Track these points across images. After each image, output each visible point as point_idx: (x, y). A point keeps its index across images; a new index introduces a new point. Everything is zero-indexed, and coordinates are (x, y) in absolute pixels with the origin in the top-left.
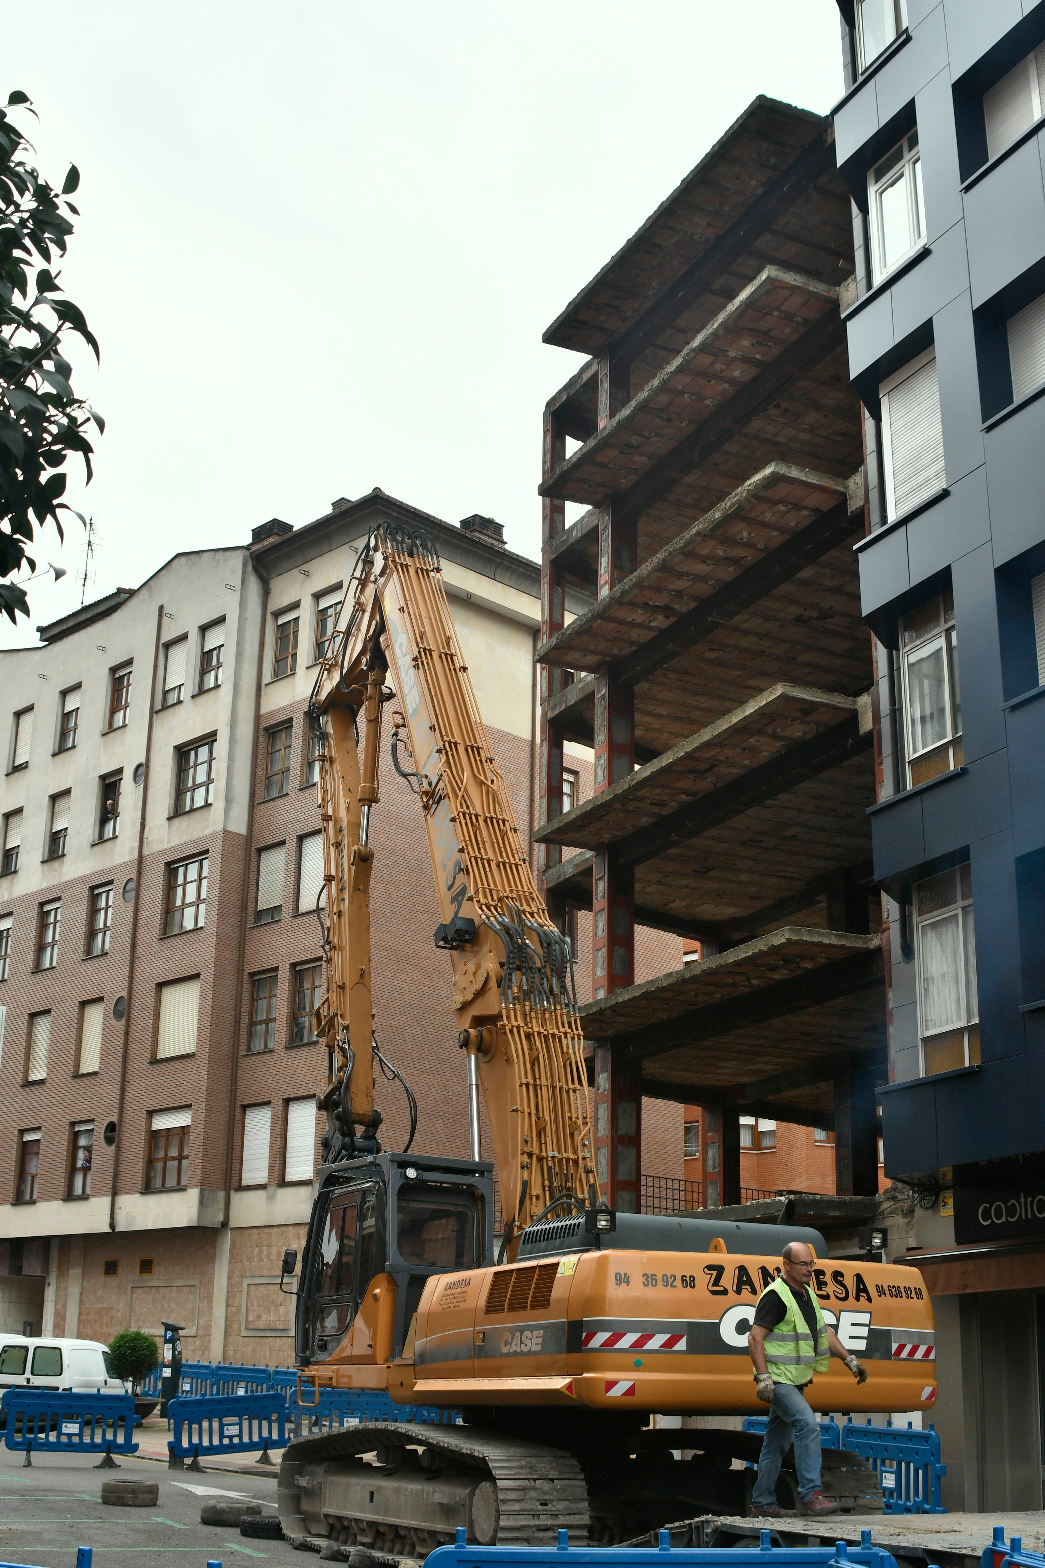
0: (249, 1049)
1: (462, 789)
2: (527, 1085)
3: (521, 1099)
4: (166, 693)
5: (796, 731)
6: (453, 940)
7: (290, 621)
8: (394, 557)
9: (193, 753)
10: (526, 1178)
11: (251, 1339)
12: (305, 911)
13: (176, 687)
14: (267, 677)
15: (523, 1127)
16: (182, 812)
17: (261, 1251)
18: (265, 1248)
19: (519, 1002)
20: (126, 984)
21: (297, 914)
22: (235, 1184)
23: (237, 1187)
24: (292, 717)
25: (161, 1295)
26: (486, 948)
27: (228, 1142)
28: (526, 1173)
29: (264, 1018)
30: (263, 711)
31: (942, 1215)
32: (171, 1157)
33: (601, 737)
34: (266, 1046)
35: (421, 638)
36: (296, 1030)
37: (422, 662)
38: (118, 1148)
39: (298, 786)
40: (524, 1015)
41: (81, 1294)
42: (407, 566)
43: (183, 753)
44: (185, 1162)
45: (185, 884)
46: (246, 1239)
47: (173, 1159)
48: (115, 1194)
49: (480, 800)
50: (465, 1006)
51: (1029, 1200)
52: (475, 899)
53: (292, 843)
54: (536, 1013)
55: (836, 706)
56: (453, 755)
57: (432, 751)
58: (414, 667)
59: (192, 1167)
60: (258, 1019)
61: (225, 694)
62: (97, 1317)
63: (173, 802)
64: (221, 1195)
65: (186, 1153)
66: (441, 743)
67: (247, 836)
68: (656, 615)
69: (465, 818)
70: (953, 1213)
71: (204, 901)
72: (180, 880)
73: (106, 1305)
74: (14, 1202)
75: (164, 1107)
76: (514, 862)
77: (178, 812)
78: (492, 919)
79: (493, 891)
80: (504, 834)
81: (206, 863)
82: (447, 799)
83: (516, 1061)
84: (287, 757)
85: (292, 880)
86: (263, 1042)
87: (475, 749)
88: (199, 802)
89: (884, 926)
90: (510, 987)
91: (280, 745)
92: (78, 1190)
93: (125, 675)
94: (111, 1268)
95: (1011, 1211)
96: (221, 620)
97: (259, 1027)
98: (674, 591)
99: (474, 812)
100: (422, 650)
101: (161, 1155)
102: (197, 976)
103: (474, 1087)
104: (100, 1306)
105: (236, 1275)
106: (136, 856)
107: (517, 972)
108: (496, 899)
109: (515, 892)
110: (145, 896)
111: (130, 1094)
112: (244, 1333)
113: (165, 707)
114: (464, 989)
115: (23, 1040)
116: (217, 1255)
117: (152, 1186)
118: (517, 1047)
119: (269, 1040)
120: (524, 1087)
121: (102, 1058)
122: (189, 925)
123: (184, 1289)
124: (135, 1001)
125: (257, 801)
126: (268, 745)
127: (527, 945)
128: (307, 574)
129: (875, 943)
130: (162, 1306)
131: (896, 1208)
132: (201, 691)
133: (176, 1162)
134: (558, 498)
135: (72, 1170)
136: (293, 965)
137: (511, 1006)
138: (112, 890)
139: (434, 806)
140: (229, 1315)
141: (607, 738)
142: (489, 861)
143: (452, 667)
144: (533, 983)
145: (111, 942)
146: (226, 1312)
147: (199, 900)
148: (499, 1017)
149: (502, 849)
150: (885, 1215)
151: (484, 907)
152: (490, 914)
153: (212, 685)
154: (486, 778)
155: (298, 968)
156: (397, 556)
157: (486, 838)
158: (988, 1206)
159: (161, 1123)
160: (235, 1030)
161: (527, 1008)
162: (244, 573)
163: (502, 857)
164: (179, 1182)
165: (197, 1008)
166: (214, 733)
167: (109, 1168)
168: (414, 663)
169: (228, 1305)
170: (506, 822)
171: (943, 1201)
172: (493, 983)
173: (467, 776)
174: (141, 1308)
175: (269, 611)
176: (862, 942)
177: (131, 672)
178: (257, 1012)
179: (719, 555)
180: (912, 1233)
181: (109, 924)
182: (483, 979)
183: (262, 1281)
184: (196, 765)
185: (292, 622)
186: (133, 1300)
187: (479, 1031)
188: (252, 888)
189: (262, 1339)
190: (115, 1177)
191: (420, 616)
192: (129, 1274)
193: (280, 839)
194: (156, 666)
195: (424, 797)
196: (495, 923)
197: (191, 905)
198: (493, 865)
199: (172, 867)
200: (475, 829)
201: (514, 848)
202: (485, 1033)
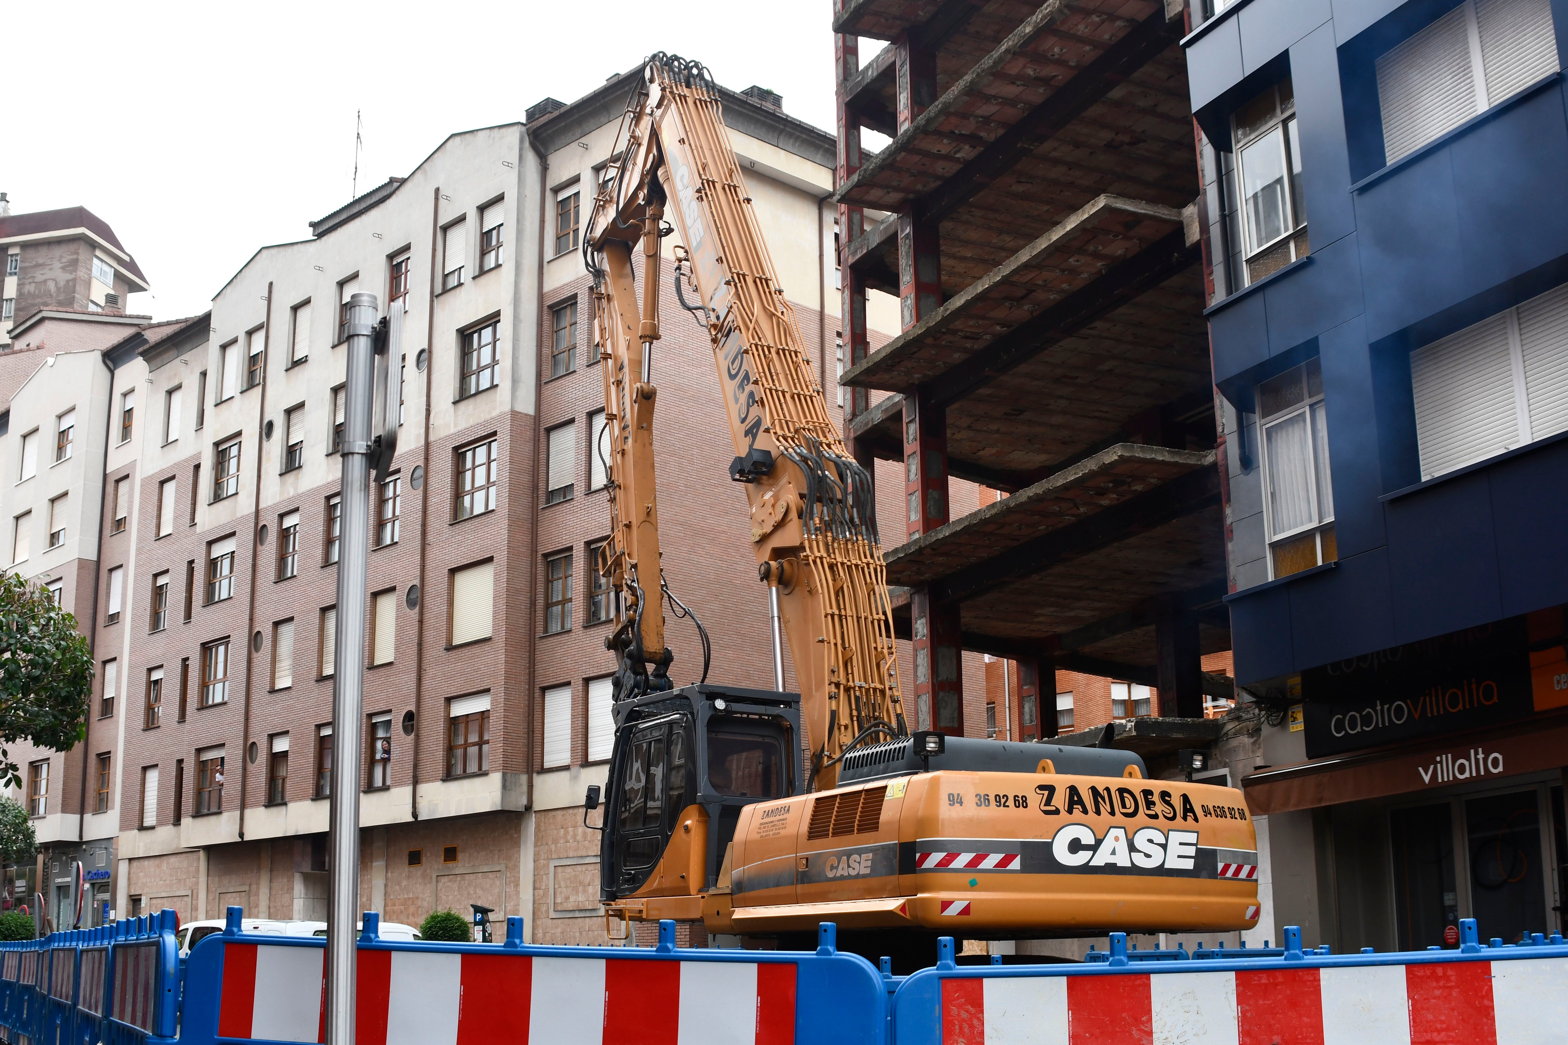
0: (546, 630)
1: (753, 321)
2: (833, 616)
3: (826, 629)
4: (446, 276)
5: (1118, 248)
6: (750, 472)
7: (570, 197)
8: (671, 87)
9: (476, 336)
10: (834, 708)
11: (559, 921)
12: (598, 488)
13: (456, 270)
14: (549, 254)
15: (829, 658)
16: (468, 395)
17: (566, 833)
18: (570, 829)
19: (821, 533)
20: (418, 573)
21: (589, 492)
22: (537, 767)
23: (540, 770)
24: (577, 294)
25: (466, 882)
26: (784, 480)
27: (528, 726)
28: (834, 702)
29: (560, 598)
30: (546, 289)
31: (1292, 731)
32: (470, 743)
33: (906, 278)
34: (563, 627)
35: (704, 169)
36: (593, 609)
37: (706, 194)
38: (417, 737)
39: (585, 363)
40: (827, 545)
41: (386, 886)
42: (685, 97)
43: (466, 336)
44: (485, 747)
45: (474, 468)
46: (551, 821)
47: (474, 744)
48: (416, 782)
49: (772, 332)
50: (764, 539)
51: (1386, 707)
52: (772, 431)
53: (581, 421)
54: (839, 544)
55: (1161, 217)
56: (741, 287)
57: (719, 283)
58: (698, 199)
59: (494, 751)
60: (554, 600)
61: (507, 272)
62: (402, 907)
63: (458, 385)
64: (524, 778)
65: (486, 738)
66: (730, 275)
67: (535, 417)
68: (962, 145)
69: (757, 350)
70: (1303, 728)
71: (494, 484)
72: (469, 464)
73: (411, 895)
74: (314, 797)
75: (462, 693)
76: (809, 394)
77: (463, 395)
78: (790, 450)
79: (790, 423)
80: (797, 367)
81: (494, 445)
82: (737, 331)
83: (820, 591)
84: (573, 335)
85: (583, 458)
86: (559, 624)
87: (763, 281)
88: (485, 383)
89: (1219, 440)
90: (812, 518)
91: (566, 321)
92: (378, 782)
93: (403, 261)
94: (415, 859)
95: (1367, 721)
96: (500, 198)
97: (555, 608)
98: (981, 117)
99: (766, 344)
100: (705, 181)
101: (461, 741)
102: (490, 560)
103: (776, 619)
104: (406, 896)
105: (542, 858)
106: (423, 442)
107: (818, 503)
108: (792, 430)
109: (811, 423)
110: (433, 481)
111: (427, 682)
112: (552, 915)
113: (445, 291)
114: (763, 521)
115: (316, 635)
116: (522, 839)
117: (453, 773)
118: (821, 578)
119: (566, 622)
120: (829, 617)
121: (397, 648)
122: (479, 509)
123: (490, 875)
124: (428, 589)
125: (544, 380)
126: (553, 323)
127: (826, 476)
128: (586, 147)
129: (1210, 459)
130: (469, 894)
131: (1241, 729)
132: (482, 272)
133: (477, 748)
134: (852, 33)
135: (372, 762)
136: (588, 544)
137: (814, 537)
138: (399, 478)
139: (724, 339)
140: (537, 898)
141: (913, 277)
142: (783, 392)
143: (736, 199)
144: (834, 514)
145: (401, 531)
146: (534, 895)
147: (489, 483)
148: (802, 548)
149: (796, 381)
150: (1230, 737)
151: (781, 438)
152: (788, 445)
153: (493, 265)
154: (776, 310)
155: (593, 546)
156: (674, 87)
157: (779, 370)
158: (1341, 716)
159: (459, 709)
160: (531, 612)
161: (830, 539)
162: (521, 149)
163: (796, 388)
164: (480, 768)
165: (492, 592)
166: (497, 314)
167: (409, 758)
168: (698, 195)
169: (534, 889)
170: (798, 354)
171: (1292, 716)
172: (794, 515)
173: (757, 308)
174: (448, 896)
175: (548, 187)
176: (1196, 459)
177: (409, 258)
178: (552, 593)
179: (1030, 75)
180: (1259, 753)
181: (397, 513)
182: (783, 510)
183: (569, 862)
184: (480, 347)
185: (572, 197)
186: (439, 888)
187: (779, 563)
188: (543, 469)
189: (571, 920)
190: (416, 766)
191: (701, 147)
192: (433, 863)
193: (568, 417)
194: (434, 250)
195: (712, 330)
196: (794, 454)
197: (480, 488)
198: (788, 396)
199: (460, 451)
200: (768, 361)
201: (808, 380)
202: (786, 566)
